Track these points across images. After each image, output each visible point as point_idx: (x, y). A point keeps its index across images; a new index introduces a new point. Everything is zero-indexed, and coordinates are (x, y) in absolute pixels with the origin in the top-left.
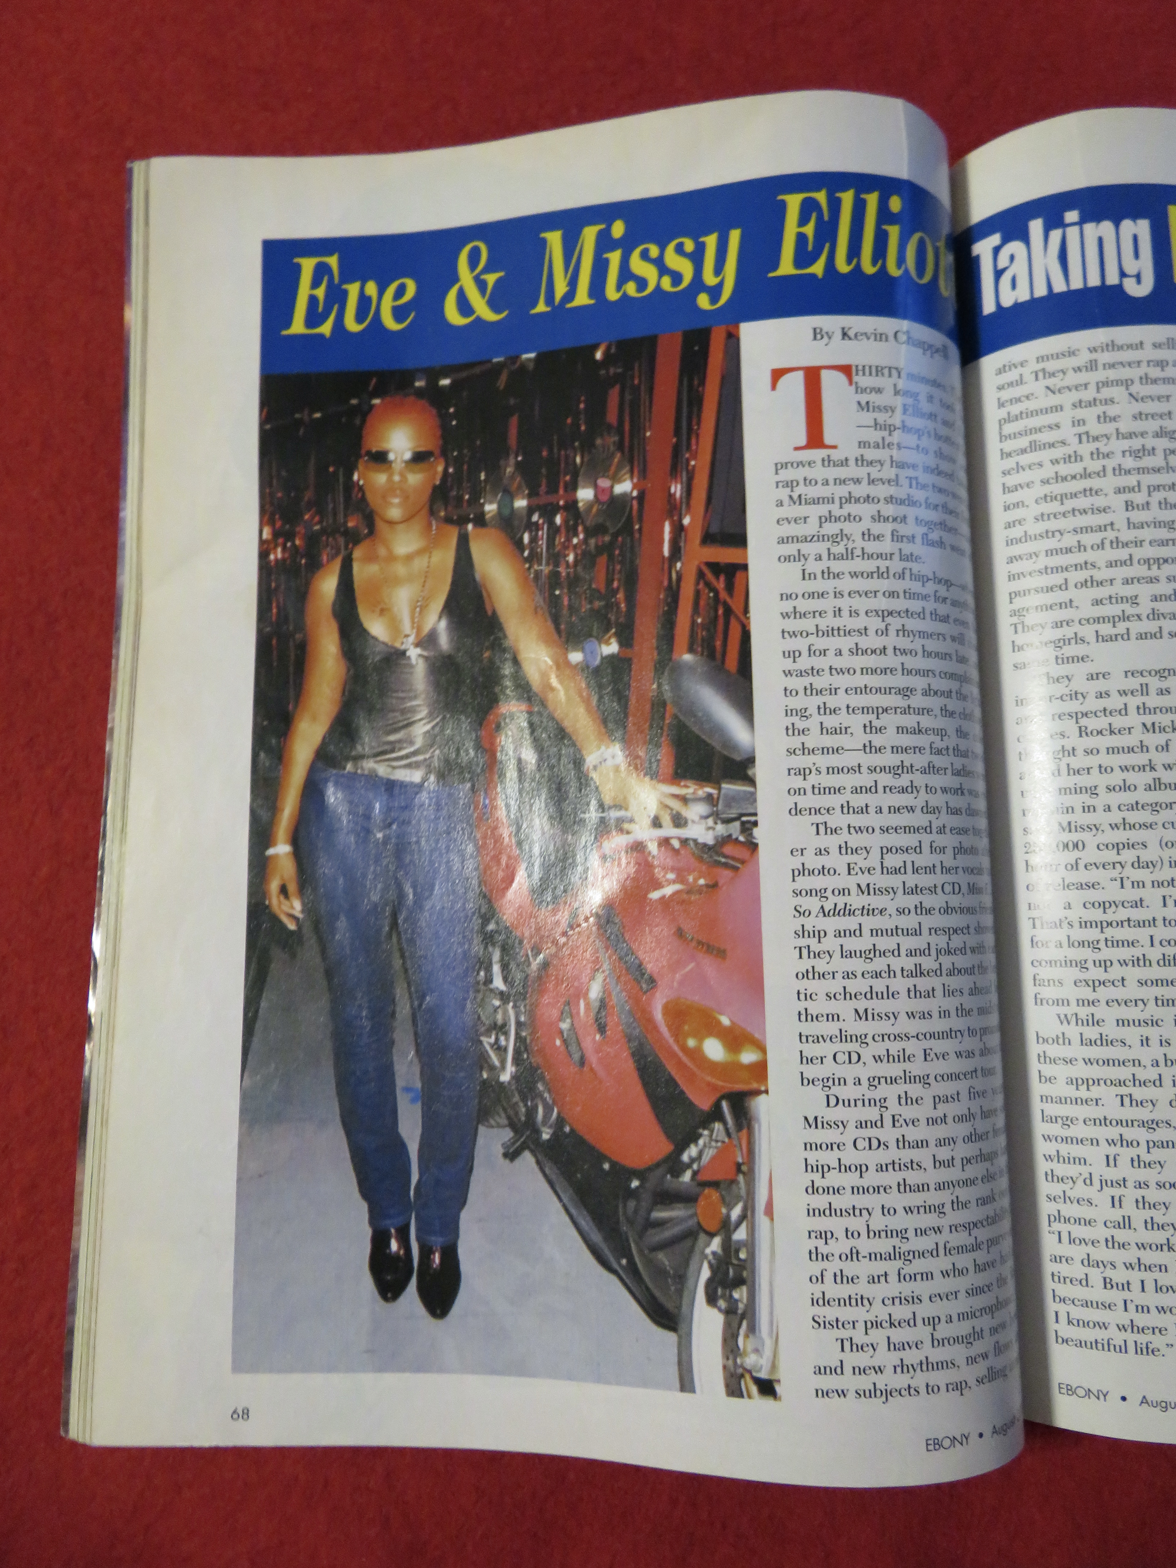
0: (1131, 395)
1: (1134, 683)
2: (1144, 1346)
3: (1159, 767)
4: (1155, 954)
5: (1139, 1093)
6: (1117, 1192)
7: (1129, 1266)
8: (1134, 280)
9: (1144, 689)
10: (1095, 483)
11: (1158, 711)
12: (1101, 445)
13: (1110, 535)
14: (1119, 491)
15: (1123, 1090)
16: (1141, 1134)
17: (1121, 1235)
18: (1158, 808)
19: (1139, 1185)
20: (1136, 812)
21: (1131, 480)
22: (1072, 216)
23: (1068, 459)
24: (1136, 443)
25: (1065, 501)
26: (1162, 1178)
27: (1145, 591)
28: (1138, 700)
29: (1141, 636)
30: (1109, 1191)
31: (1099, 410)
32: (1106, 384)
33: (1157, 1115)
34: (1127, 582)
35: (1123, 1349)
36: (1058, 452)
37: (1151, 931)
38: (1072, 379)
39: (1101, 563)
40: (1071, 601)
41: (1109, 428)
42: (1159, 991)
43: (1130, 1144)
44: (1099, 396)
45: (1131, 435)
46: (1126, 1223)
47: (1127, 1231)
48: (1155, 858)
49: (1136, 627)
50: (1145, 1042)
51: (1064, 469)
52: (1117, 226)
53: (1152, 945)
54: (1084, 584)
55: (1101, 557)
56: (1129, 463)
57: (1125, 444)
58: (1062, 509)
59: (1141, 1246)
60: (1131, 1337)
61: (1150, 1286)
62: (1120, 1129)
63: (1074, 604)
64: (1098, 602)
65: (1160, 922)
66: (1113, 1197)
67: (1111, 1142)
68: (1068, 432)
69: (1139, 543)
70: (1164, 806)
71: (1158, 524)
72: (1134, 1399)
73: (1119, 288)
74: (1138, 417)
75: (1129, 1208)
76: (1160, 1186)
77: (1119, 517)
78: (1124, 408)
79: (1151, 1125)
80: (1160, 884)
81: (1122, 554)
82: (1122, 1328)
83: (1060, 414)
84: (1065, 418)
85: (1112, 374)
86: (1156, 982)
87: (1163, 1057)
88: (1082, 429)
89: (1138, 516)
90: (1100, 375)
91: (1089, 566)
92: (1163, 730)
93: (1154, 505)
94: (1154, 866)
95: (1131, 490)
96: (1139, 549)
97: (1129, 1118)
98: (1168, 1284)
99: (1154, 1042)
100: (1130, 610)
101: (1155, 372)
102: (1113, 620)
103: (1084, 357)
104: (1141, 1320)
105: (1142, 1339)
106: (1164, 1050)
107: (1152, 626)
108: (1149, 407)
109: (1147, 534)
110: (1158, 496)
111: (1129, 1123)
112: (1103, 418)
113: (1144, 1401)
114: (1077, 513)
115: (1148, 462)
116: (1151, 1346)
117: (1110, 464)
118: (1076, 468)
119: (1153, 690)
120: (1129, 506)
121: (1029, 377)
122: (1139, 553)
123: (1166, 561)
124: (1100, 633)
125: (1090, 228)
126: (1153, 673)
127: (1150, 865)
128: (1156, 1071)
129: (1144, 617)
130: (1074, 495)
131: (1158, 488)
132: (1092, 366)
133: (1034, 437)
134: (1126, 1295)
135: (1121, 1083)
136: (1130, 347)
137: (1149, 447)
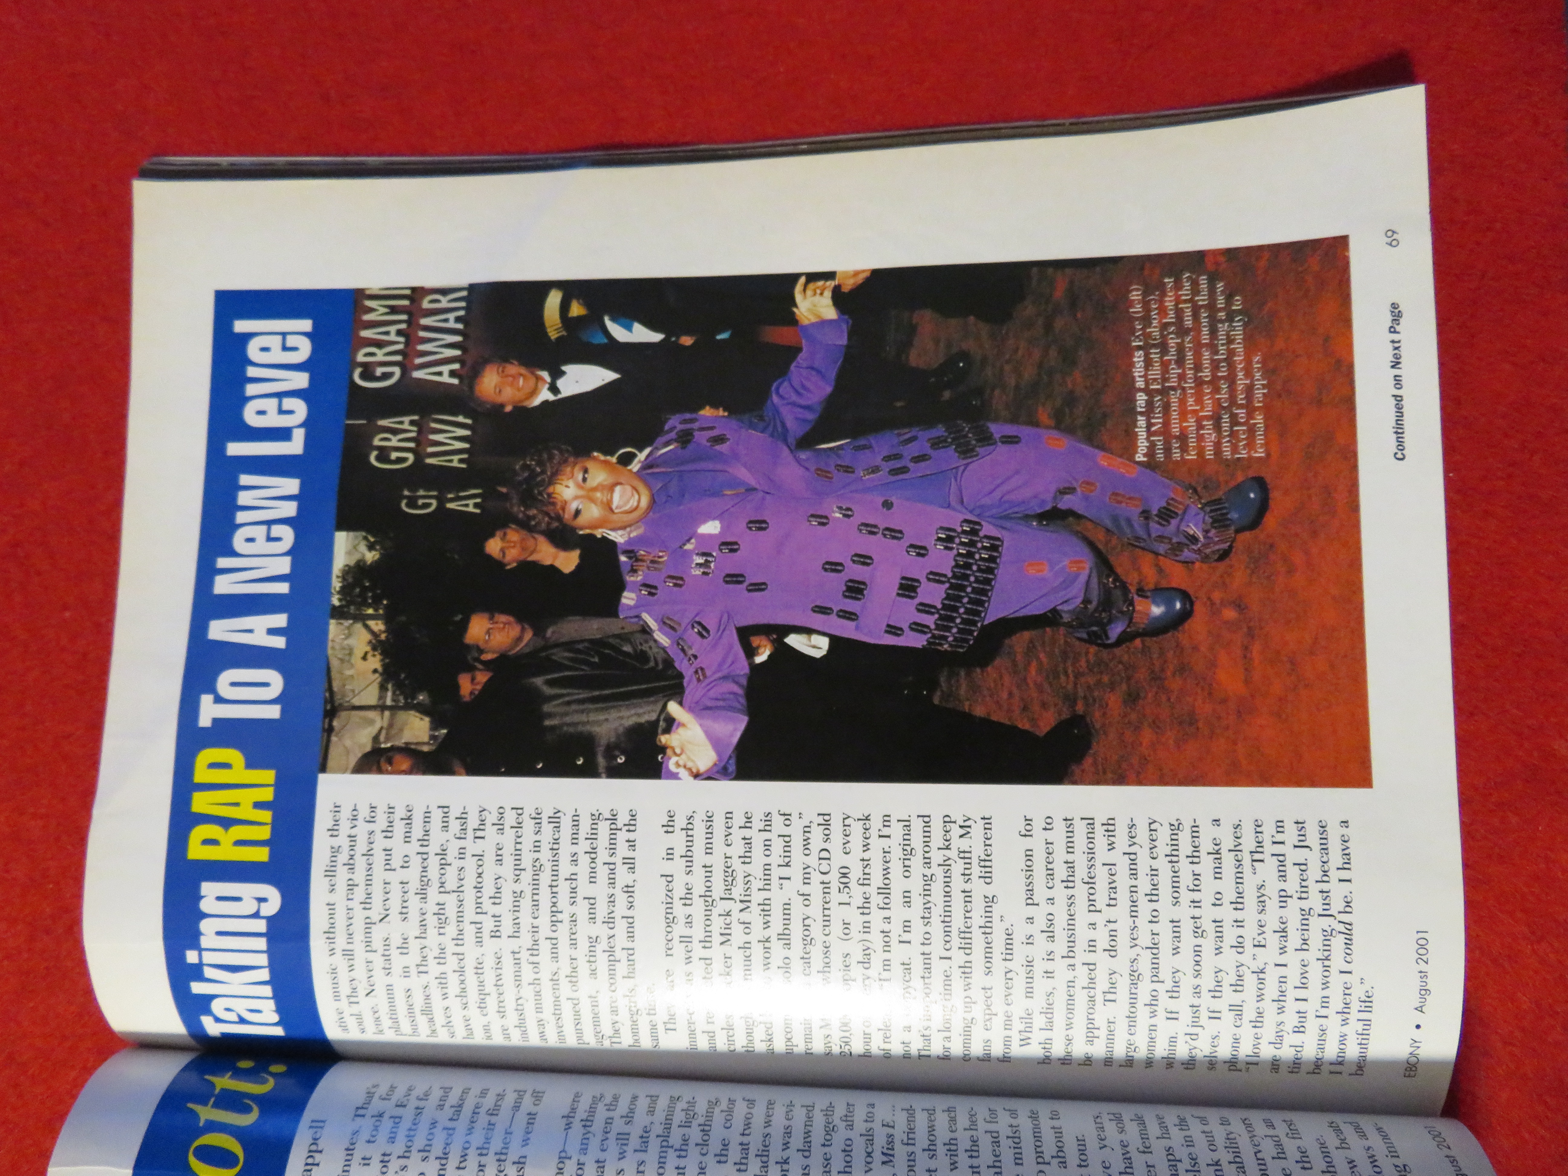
0: (381, 920)
1: (679, 949)
2: (1363, 1004)
3: (766, 934)
4: (959, 957)
5: (1102, 984)
6: (1204, 1015)
7: (1281, 1010)
8: (263, 905)
9: (686, 939)
10: (470, 964)
11: (708, 929)
12: (431, 956)
13: (524, 955)
14: (479, 942)
15: (1099, 998)
16: (1145, 988)
17: (1249, 1014)
18: (809, 939)
19: (1197, 993)
20: (811, 960)
21: (470, 931)
22: (192, 957)
23: (443, 985)
24: (432, 921)
25: (486, 992)
26: (1190, 972)
27: (585, 930)
28: (696, 947)
29: (631, 936)
30: (1204, 1020)
31: (394, 953)
32: (368, 943)
33: (1126, 972)
34: (574, 944)
35: (1367, 1023)
36: (436, 993)
37: (935, 958)
38: (360, 972)
39: (554, 966)
40: (590, 997)
41: (414, 945)
42: (997, 957)
43: (1155, 998)
44: (381, 951)
45: (423, 924)
46: (1237, 1010)
47: (1244, 1009)
48: (860, 947)
49: (621, 940)
50: (1049, 974)
51: (453, 987)
52: (206, 916)
53: (950, 958)
54: (574, 983)
55: (547, 965)
56: (451, 930)
57: (432, 932)
58: (494, 995)
59: (1260, 997)
60: (1354, 1015)
61: (1301, 994)
62: (1140, 1005)
63: (594, 994)
64: (593, 972)
65: (926, 949)
66: (1210, 1018)
67: (1153, 1014)
68: (416, 982)
69: (535, 929)
70: (806, 933)
71: (516, 909)
72: (1419, 1018)
73: (270, 919)
74: (404, 915)
75: (1221, 1005)
76: (1198, 974)
77: (506, 945)
78: (394, 929)
79: (1135, 977)
80: (887, 944)
81: (545, 947)
82: (1345, 1022)
83: (395, 987)
84: (400, 984)
85: (359, 937)
86: (988, 959)
87: (1065, 959)
88: (413, 971)
89: (507, 927)
90: (359, 947)
91: (555, 977)
92: (728, 926)
93: (496, 910)
94: (869, 948)
95: (479, 931)
96: (540, 930)
97: (1128, 996)
98: (1300, 977)
99: (1050, 966)
100: (603, 945)
101: (359, 894)
102: (613, 961)
103: (339, 961)
104: (1336, 1003)
105: (1355, 1006)
106: (1057, 957)
107: (621, 926)
108: (395, 904)
109: (526, 920)
110: (487, 905)
111: (1133, 997)
112: (403, 948)
113: (1420, 1009)
114: (499, 983)
115: (451, 911)
116: (1364, 998)
117: (451, 948)
118: (453, 980)
119: (687, 932)
120: (496, 934)
121: (355, 1009)
122: (545, 930)
123: (554, 904)
124: (626, 975)
125: (204, 942)
126: (669, 929)
127: (867, 952)
128: (1079, 966)
129: (611, 932)
130: (481, 983)
131: (479, 905)
132: (348, 954)
133: (417, 1009)
134: (1311, 1016)
135: (1092, 999)
136: (332, 916)
137: (436, 909)
